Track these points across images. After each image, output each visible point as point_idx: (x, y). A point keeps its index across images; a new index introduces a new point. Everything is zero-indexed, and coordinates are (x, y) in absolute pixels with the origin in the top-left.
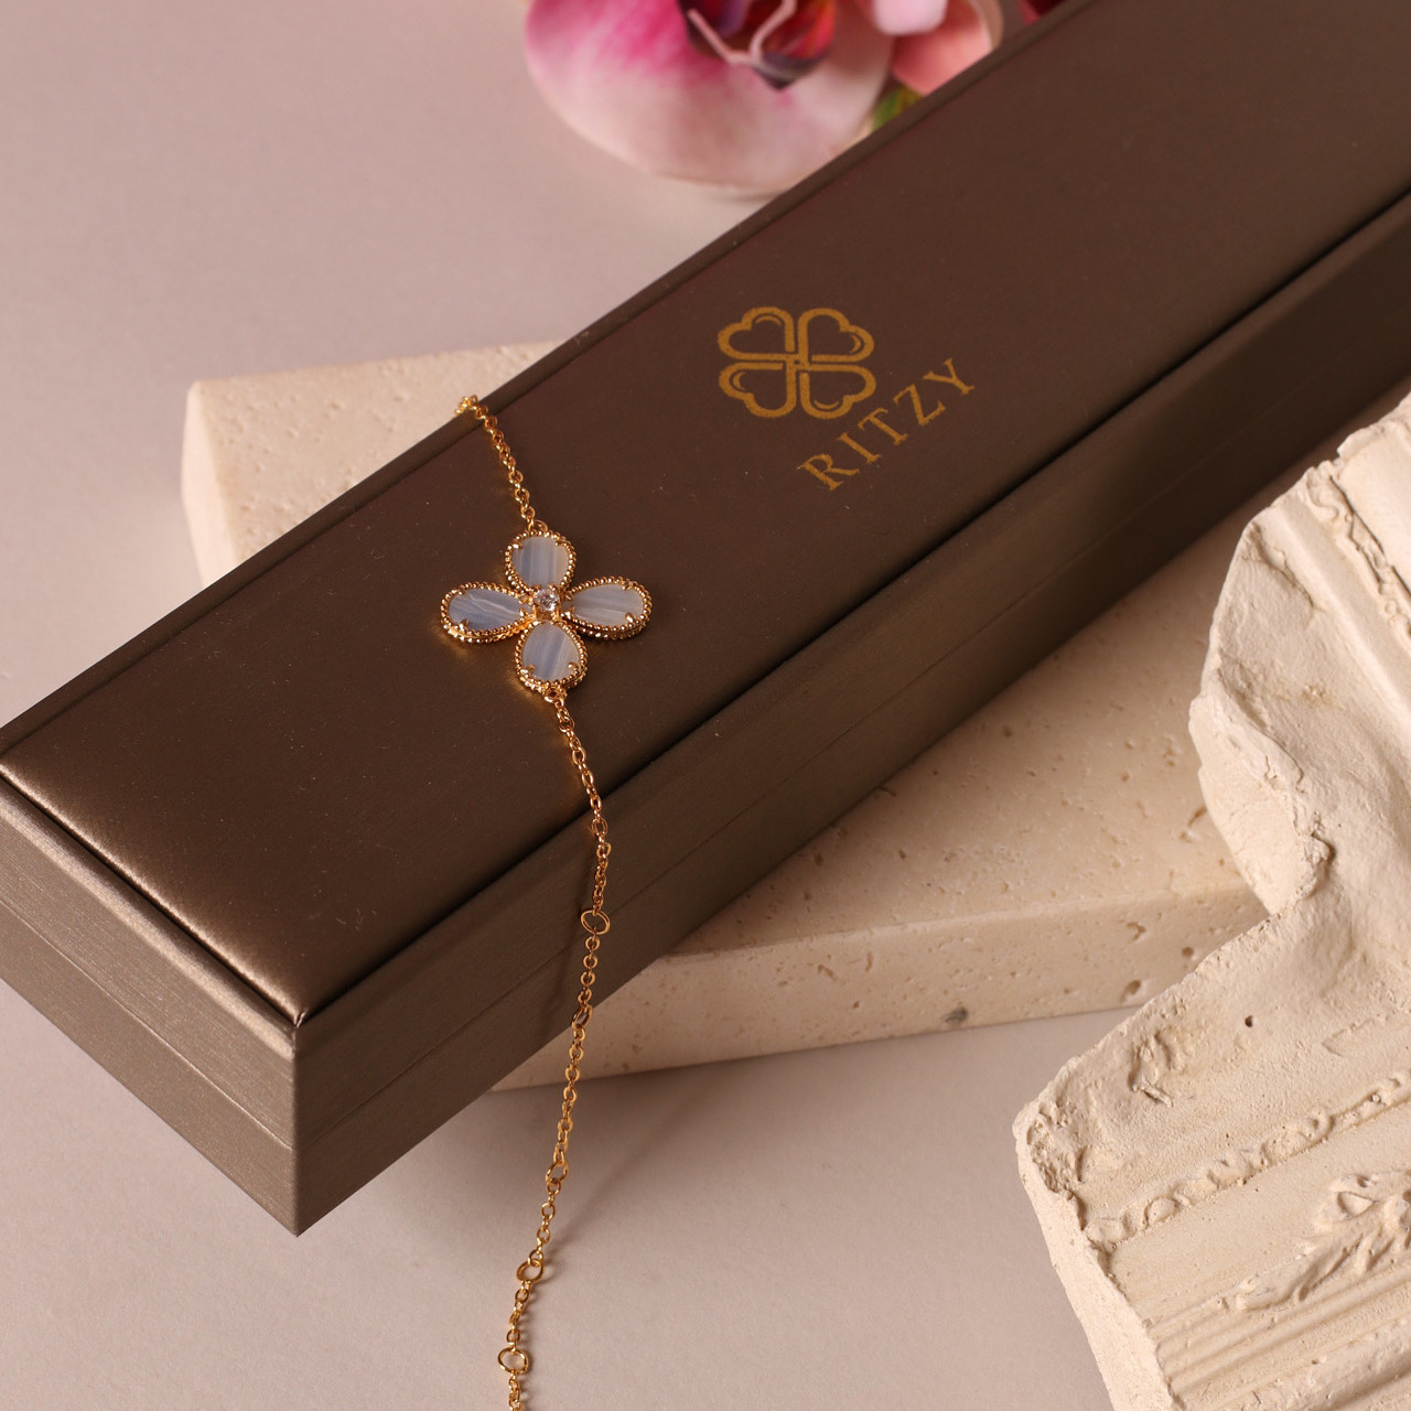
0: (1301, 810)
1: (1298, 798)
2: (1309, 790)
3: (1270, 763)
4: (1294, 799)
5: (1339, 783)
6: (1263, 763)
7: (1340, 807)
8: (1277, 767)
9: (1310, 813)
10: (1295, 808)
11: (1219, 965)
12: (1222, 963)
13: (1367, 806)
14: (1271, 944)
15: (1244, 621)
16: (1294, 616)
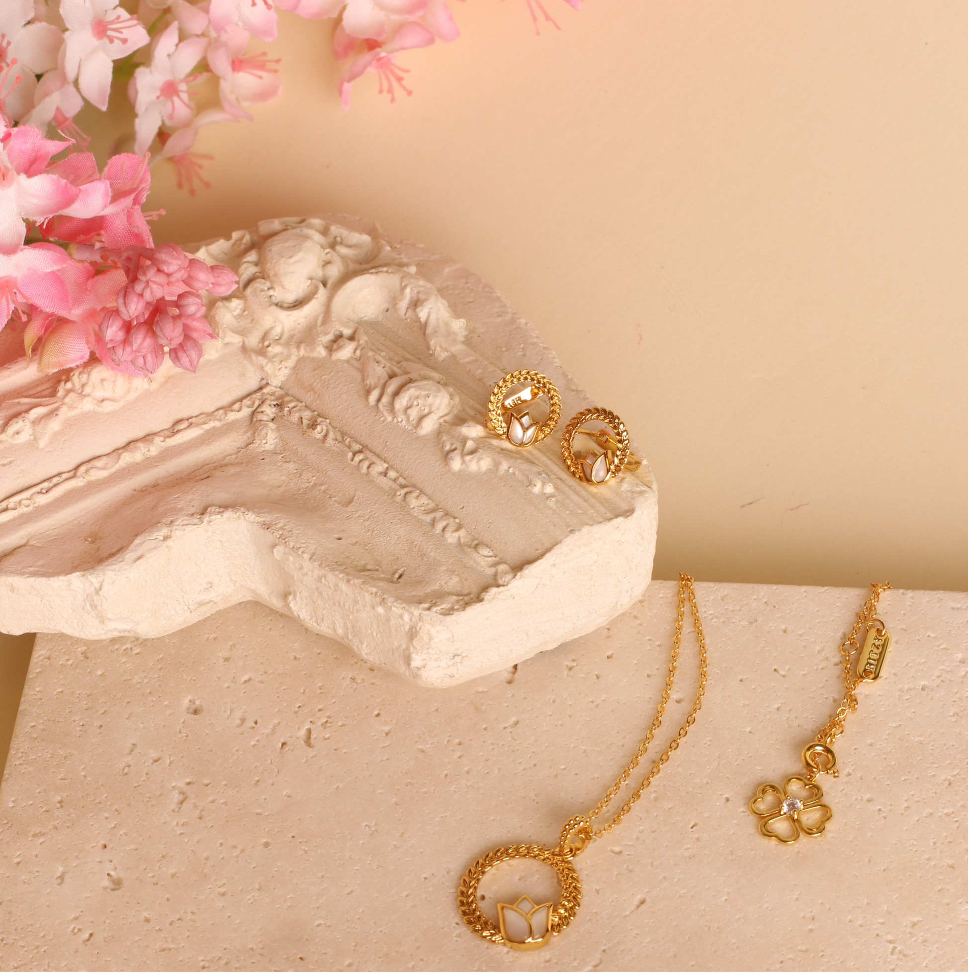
0: (185, 522)
1: (177, 523)
2: (171, 519)
3: (154, 538)
4: (178, 525)
5: (161, 509)
6: (154, 541)
7: (180, 506)
8: (156, 534)
9: (186, 518)
10: (183, 525)
11: (304, 547)
12: (302, 545)
13: (176, 496)
14: (285, 525)
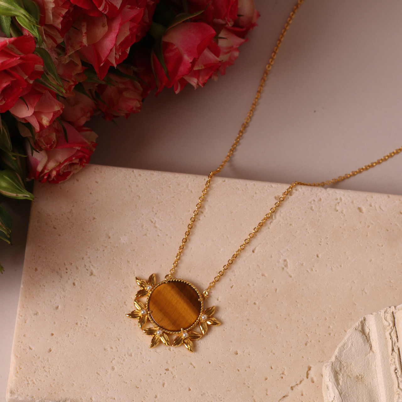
15: (347, 349)
16: (364, 351)
